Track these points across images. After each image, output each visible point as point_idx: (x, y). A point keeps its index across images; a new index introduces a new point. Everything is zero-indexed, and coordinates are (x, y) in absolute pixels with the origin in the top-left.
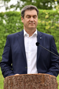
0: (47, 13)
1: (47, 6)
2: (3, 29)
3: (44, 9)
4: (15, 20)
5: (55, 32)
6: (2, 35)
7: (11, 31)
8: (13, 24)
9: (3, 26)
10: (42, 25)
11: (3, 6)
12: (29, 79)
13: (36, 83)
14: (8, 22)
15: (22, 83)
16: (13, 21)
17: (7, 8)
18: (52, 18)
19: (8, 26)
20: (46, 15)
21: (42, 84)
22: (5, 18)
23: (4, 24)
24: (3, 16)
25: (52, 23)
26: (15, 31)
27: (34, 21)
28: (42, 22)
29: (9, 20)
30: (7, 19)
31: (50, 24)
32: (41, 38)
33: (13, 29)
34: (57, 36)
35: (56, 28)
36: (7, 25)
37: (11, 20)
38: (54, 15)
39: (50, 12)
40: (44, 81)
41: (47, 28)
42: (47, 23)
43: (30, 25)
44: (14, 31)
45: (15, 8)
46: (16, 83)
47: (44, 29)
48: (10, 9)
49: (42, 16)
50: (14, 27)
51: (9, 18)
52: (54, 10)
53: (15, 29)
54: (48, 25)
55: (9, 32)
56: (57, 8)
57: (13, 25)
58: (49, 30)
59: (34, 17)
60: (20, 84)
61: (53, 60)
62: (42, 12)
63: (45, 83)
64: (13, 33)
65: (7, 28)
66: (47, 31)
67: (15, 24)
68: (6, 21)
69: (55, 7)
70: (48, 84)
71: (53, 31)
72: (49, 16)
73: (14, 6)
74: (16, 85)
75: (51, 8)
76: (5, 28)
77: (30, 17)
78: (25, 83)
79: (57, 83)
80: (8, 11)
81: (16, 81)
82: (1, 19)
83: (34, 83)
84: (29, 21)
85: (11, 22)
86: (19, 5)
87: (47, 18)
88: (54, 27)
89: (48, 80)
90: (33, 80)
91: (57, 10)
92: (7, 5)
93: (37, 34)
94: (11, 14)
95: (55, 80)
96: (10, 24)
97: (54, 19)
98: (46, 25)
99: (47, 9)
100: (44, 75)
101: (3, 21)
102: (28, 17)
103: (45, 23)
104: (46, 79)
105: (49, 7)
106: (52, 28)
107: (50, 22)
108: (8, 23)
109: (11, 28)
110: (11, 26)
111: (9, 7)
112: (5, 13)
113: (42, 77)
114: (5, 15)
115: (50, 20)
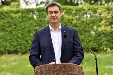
0: (73, 9)
1: (74, 2)
2: (34, 23)
3: (71, 5)
4: (44, 15)
5: (81, 26)
6: (33, 28)
7: (41, 25)
8: (43, 18)
9: (34, 20)
10: (69, 20)
11: (33, 3)
12: (58, 68)
13: (64, 72)
14: (38, 16)
15: (51, 72)
16: (42, 16)
17: (37, 5)
18: (78, 13)
19: (38, 21)
20: (73, 10)
21: (69, 73)
22: (36, 13)
23: (35, 19)
24: (34, 11)
25: (78, 18)
26: (45, 25)
27: (56, 16)
28: (69, 17)
29: (39, 15)
30: (37, 14)
31: (76, 18)
32: (65, 32)
33: (43, 23)
34: (83, 30)
35: (81, 23)
36: (38, 19)
37: (41, 15)
38: (80, 10)
39: (76, 8)
40: (71, 70)
41: (74, 22)
42: (74, 18)
43: (52, 20)
44: (43, 25)
45: (45, 4)
46: (45, 72)
47: (71, 23)
48: (40, 5)
49: (69, 11)
50: (44, 21)
51: (39, 13)
52: (80, 6)
53: (44, 23)
54: (75, 20)
55: (39, 26)
56: (83, 4)
57: (43, 20)
58: (76, 24)
59: (56, 12)
60: (50, 73)
61: (75, 50)
62: (69, 8)
63: (72, 72)
64: (43, 26)
65: (38, 22)
66: (73, 25)
67: (45, 19)
68: (36, 16)
69: (81, 4)
70: (75, 73)
71: (79, 25)
72: (76, 12)
73: (44, 3)
74: (46, 73)
75: (77, 4)
76: (36, 22)
77: (51, 13)
78: (54, 72)
79: (83, 72)
80: (38, 7)
81: (46, 70)
82: (32, 14)
83: (62, 72)
84: (51, 16)
85: (41, 17)
86: (48, 1)
87: (74, 14)
88: (80, 21)
89: (74, 69)
90: (62, 69)
91: (83, 6)
92: (37, 2)
93: (61, 28)
94: (41, 9)
95: (81, 69)
96: (40, 19)
97: (80, 14)
98: (73, 20)
99: (73, 5)
100: (71, 65)
101: (33, 16)
102: (50, 13)
103: (72, 18)
104: (73, 68)
105: (75, 4)
106: (78, 22)
107: (76, 17)
108: (38, 18)
109: (41, 22)
110: (41, 20)
111: (39, 4)
112: (35, 9)
113: (70, 66)
114: (36, 11)
115: (76, 15)
